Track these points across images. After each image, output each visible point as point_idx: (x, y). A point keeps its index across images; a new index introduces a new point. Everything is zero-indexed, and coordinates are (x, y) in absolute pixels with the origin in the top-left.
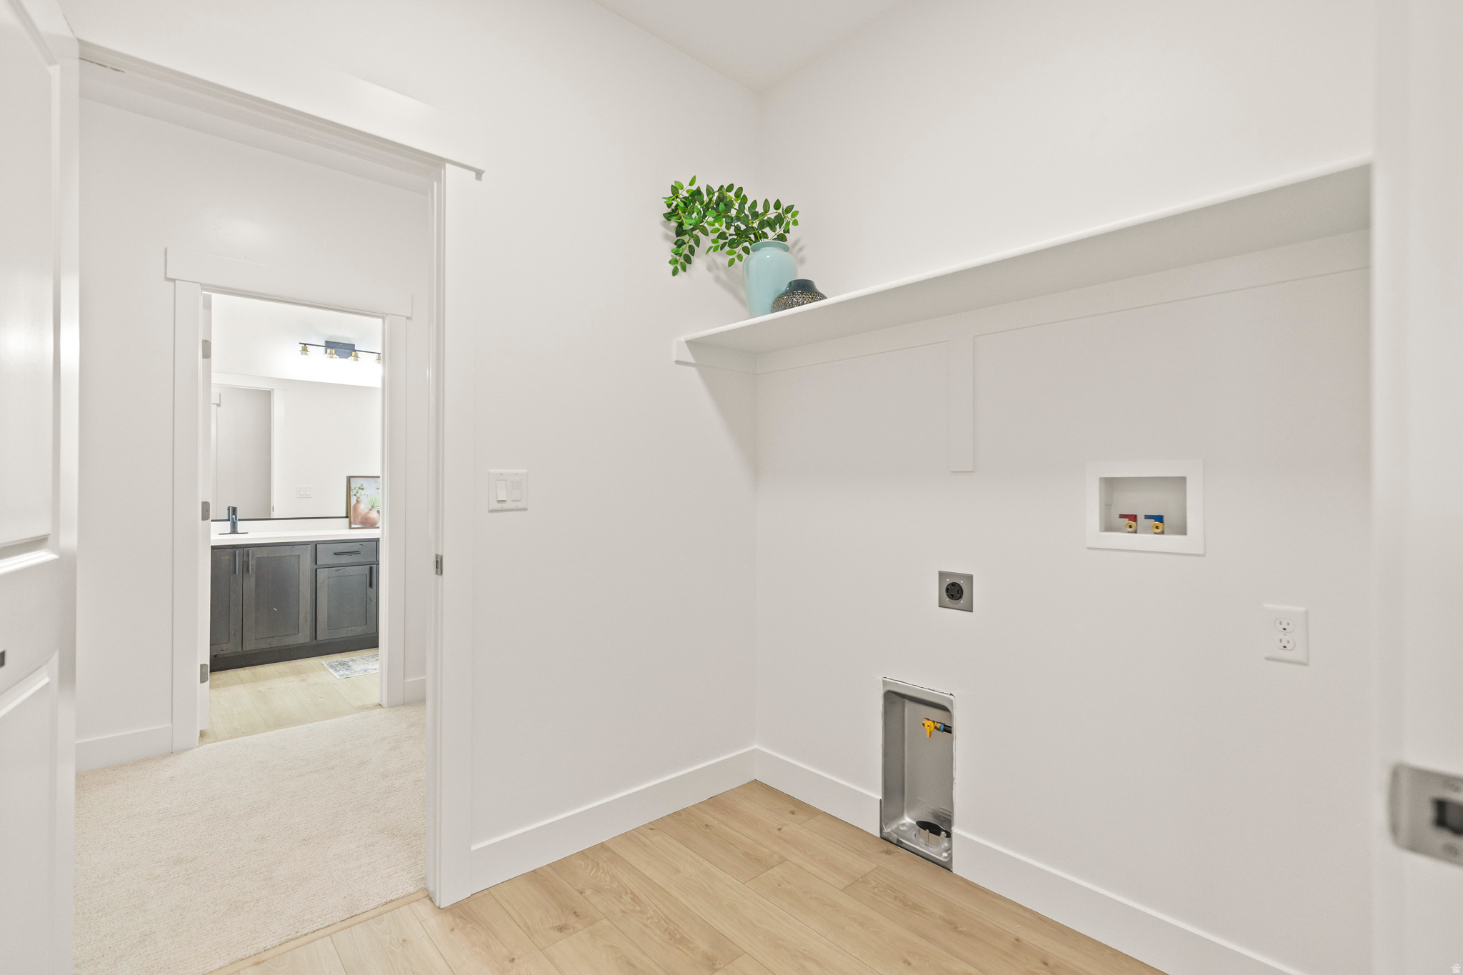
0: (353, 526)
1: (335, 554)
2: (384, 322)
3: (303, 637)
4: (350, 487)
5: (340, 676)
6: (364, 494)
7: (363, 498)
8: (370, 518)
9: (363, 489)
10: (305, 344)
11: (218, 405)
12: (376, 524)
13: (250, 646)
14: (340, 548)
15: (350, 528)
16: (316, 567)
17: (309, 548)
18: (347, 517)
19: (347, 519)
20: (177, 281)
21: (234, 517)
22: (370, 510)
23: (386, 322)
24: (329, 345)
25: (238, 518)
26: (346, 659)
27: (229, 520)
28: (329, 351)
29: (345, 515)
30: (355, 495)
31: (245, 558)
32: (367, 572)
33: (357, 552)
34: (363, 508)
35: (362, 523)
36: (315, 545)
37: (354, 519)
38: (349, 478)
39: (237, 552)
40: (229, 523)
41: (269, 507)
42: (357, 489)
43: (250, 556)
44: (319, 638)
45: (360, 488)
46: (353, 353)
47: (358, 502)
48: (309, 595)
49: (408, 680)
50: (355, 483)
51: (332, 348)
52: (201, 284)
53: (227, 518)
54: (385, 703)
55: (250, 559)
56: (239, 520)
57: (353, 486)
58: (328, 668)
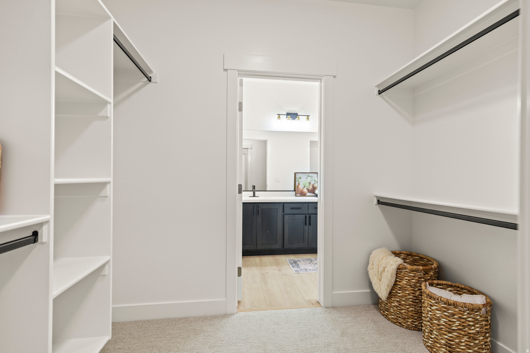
0: (297, 195)
1: (291, 208)
2: (321, 82)
3: (278, 246)
4: (296, 178)
5: (295, 271)
6: (301, 181)
7: (301, 183)
8: (304, 192)
9: (301, 178)
10: (279, 115)
11: (251, 149)
12: (306, 195)
13: (260, 247)
14: (294, 206)
15: (296, 196)
16: (284, 214)
17: (281, 205)
18: (294, 191)
19: (295, 192)
20: (228, 70)
21: (254, 190)
22: (304, 188)
23: (322, 83)
24: (288, 114)
25: (255, 190)
26: (296, 259)
27: (252, 191)
28: (288, 116)
29: (293, 190)
30: (298, 181)
31: (258, 208)
32: (304, 218)
33: (300, 208)
34: (301, 187)
35: (300, 194)
36: (284, 204)
37: (297, 192)
38: (295, 174)
39: (255, 206)
40: (252, 192)
41: (266, 186)
42: (298, 178)
43: (259, 207)
44: (285, 247)
45: (299, 178)
46: (297, 117)
47: (299, 184)
48: (281, 226)
49: (334, 292)
50: (298, 176)
51: (289, 115)
52: (238, 71)
53: (252, 190)
54: (322, 303)
55: (259, 209)
56: (256, 191)
57: (297, 177)
58: (289, 263)
